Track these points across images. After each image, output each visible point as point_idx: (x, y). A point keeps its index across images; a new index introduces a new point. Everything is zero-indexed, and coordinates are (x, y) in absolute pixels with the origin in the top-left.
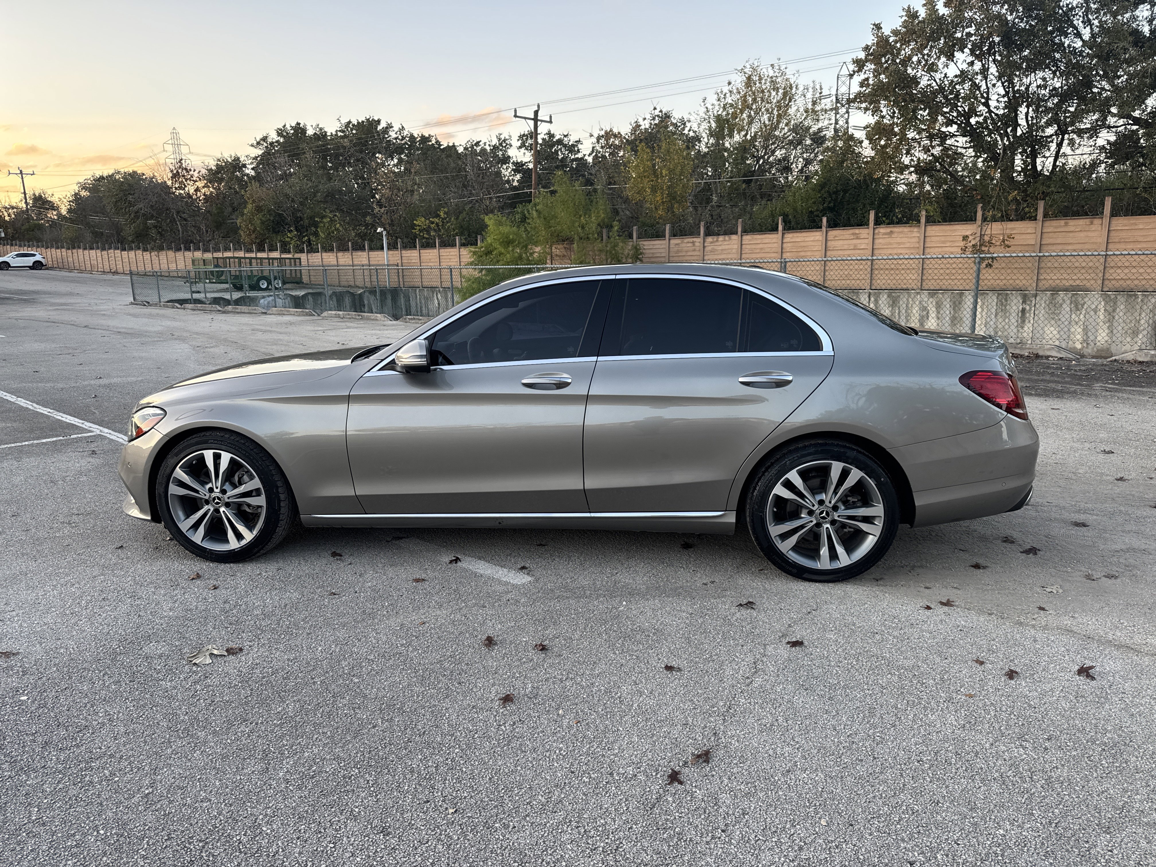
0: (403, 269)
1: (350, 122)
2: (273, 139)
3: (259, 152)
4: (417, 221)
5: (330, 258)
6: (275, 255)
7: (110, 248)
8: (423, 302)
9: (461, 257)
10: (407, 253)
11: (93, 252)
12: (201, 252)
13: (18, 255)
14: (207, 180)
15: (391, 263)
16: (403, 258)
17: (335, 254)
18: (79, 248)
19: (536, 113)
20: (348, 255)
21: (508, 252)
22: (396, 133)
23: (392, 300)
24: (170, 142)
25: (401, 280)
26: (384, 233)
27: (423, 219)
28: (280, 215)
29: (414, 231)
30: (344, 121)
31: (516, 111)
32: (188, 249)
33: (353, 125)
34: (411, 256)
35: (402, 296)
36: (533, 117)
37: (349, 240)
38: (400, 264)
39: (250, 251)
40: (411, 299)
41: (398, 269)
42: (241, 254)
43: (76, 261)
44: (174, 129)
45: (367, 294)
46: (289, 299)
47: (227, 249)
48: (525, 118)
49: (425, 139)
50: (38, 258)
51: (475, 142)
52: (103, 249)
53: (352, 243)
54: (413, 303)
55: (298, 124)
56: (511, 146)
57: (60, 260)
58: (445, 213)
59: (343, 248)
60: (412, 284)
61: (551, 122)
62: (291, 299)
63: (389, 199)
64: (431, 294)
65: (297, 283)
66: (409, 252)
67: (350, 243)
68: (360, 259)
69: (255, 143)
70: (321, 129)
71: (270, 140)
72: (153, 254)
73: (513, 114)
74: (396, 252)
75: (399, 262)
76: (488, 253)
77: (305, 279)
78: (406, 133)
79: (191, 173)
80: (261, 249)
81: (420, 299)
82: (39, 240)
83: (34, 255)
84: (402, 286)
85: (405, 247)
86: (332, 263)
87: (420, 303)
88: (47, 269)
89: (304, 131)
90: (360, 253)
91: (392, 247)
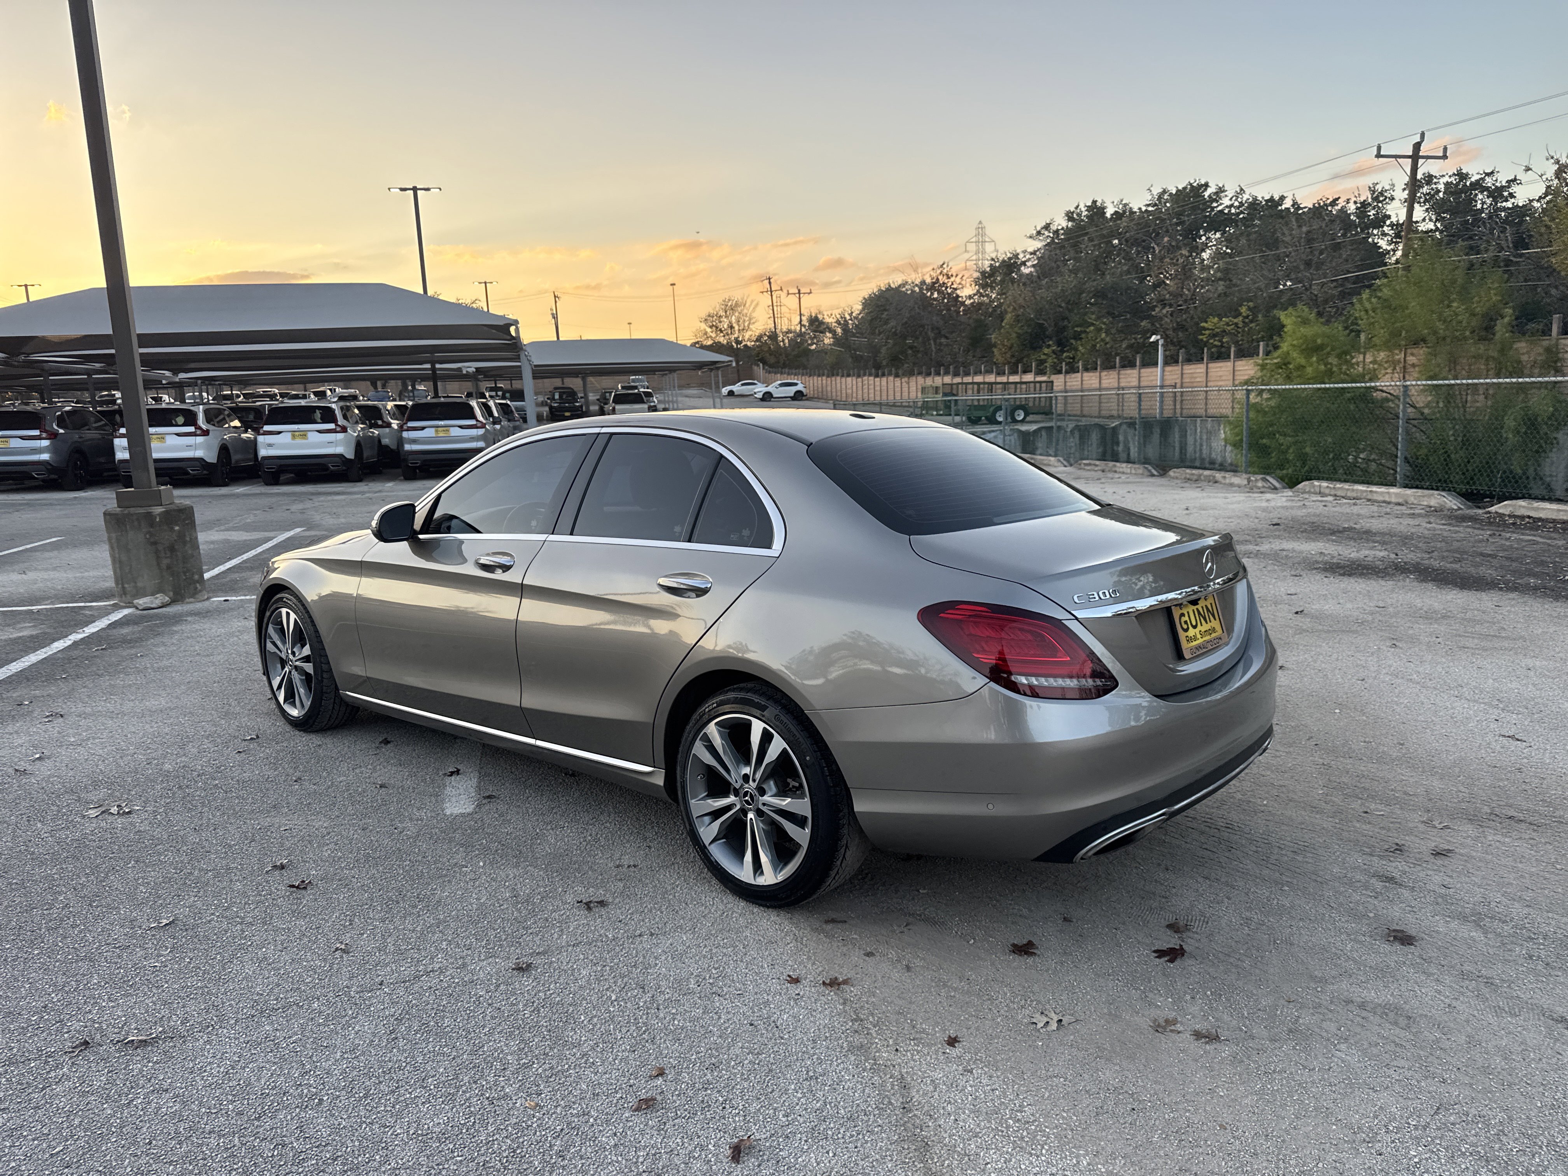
0: (1182, 392)
1: (1164, 192)
2: (1059, 225)
3: (1038, 244)
4: (1206, 322)
5: (1091, 379)
6: (1029, 377)
7: (864, 375)
8: (1205, 437)
9: (1236, 373)
10: (1190, 369)
11: (849, 379)
12: (950, 377)
13: (782, 385)
14: (980, 285)
15: (1167, 383)
16: (1184, 376)
17: (1098, 374)
18: (838, 375)
19: (1417, 146)
20: (1113, 374)
21: (1311, 365)
22: (1231, 199)
23: (1161, 435)
24: (974, 240)
25: (1178, 407)
26: (1161, 342)
27: (1216, 319)
28: (1041, 326)
29: (1201, 337)
30: (1156, 191)
31: (1379, 148)
32: (938, 374)
33: (1171, 195)
34: (1196, 371)
35: (1177, 429)
36: (1411, 154)
37: (1117, 354)
38: (1178, 385)
39: (1000, 373)
40: (1188, 433)
41: (1175, 392)
42: (991, 378)
43: (834, 390)
44: (980, 223)
45: (1124, 427)
46: (1016, 435)
47: (978, 372)
48: (1396, 157)
49: (1273, 203)
50: (800, 387)
51: (1331, 200)
52: (859, 376)
53: (1121, 358)
54: (1190, 440)
55: (1094, 202)
56: (1393, 199)
57: (820, 390)
58: (1249, 309)
59: (1109, 366)
60: (1192, 412)
61: (1445, 157)
62: (1019, 436)
63: (1176, 295)
64: (1216, 426)
65: (1046, 414)
66: (1193, 366)
67: (1118, 358)
68: (1129, 379)
69: (1035, 232)
70: (1125, 205)
71: (1054, 227)
72: (903, 380)
73: (1375, 153)
74: (1176, 368)
75: (1179, 381)
76: (1284, 364)
77: (1059, 408)
78: (1246, 197)
79: (952, 279)
80: (1014, 372)
81: (1201, 432)
82: (805, 368)
83: (796, 384)
84: (1178, 415)
85: (1189, 360)
86: (1094, 386)
87: (1201, 439)
88: (807, 400)
89: (1101, 210)
90: (1129, 371)
91: (1171, 360)
